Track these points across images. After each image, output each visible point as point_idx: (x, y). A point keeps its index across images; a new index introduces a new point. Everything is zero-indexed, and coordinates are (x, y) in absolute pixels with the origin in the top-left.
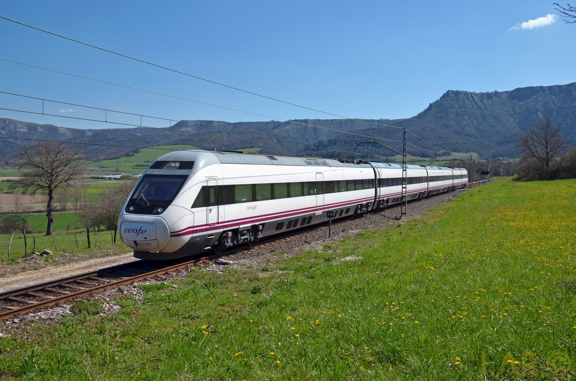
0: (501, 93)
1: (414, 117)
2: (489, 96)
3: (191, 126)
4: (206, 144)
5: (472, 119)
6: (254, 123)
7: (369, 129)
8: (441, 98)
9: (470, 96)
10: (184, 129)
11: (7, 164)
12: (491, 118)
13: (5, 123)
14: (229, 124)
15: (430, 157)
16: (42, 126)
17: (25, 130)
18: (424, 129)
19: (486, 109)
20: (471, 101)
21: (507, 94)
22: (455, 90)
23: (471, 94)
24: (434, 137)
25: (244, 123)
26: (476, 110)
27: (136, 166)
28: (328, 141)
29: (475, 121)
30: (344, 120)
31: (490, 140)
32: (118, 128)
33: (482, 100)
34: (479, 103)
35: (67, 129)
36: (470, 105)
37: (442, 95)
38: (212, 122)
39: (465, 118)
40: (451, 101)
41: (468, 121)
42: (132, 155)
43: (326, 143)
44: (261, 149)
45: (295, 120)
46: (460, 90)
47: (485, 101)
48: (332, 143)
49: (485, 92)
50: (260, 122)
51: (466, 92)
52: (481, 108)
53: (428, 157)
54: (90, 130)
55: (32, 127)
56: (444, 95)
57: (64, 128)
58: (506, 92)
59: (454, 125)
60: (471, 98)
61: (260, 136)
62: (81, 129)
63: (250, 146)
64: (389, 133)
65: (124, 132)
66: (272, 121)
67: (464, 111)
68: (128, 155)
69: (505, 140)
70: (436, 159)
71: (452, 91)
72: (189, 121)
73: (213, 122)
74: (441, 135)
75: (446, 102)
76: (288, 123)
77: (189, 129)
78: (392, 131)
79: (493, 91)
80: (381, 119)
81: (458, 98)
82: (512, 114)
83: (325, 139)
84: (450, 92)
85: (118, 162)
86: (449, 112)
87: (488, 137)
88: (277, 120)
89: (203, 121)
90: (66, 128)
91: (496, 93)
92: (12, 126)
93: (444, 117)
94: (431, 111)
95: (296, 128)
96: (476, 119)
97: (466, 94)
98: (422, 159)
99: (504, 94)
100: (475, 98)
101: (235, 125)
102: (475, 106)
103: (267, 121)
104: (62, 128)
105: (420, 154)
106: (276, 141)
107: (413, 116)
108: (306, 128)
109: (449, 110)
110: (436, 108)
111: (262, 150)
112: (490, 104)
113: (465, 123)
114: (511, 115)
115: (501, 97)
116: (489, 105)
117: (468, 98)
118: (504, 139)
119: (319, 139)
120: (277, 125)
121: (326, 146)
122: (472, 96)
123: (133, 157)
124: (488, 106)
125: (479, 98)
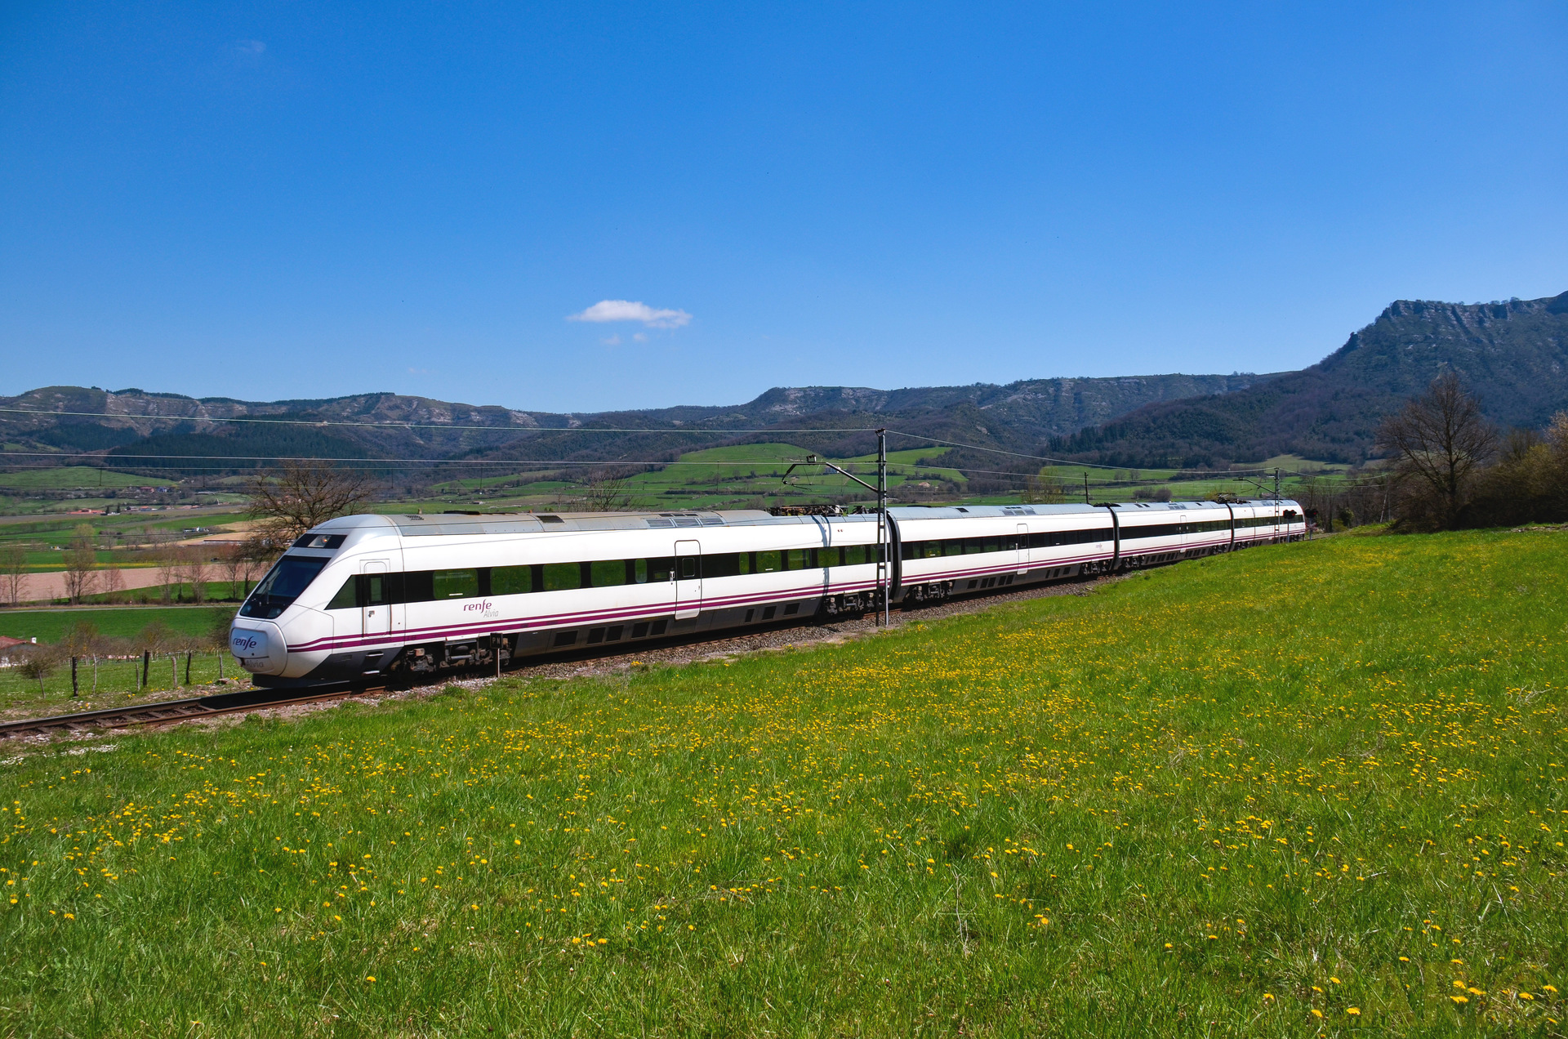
0: (1529, 304)
1: (1313, 367)
2: (1497, 310)
3: (794, 402)
4: (825, 441)
5: (1456, 368)
6: (936, 389)
7: (1204, 398)
8: (1378, 320)
9: (1449, 313)
10: (777, 408)
11: (409, 491)
12: (1503, 366)
13: (410, 405)
14: (879, 394)
15: (1351, 463)
16: (479, 410)
17: (447, 419)
18: (1337, 394)
19: (1491, 342)
20: (1453, 326)
21: (1543, 306)
22: (1412, 299)
23: (1453, 308)
24: (1362, 413)
25: (912, 390)
26: (1466, 346)
27: (668, 493)
28: (1106, 429)
29: (1463, 372)
30: (1146, 378)
31: (1501, 417)
32: (636, 409)
33: (1481, 322)
34: (1473, 328)
35: (530, 414)
36: (1452, 335)
37: (1380, 313)
38: (840, 389)
39: (1438, 366)
40: (1404, 327)
41: (1446, 374)
42: (660, 469)
43: (1100, 434)
44: (949, 449)
45: (1031, 382)
46: (1424, 299)
47: (1487, 325)
48: (1113, 432)
49: (1489, 302)
50: (950, 389)
51: (1440, 303)
52: (1478, 341)
53: (1344, 461)
54: (577, 416)
55: (460, 412)
56: (1385, 313)
57: (524, 413)
58: (1541, 300)
59: (1412, 383)
60: (1453, 318)
61: (949, 420)
62: (558, 413)
63: (923, 444)
64: (1251, 408)
65: (645, 417)
66: (978, 384)
67: (1436, 348)
68: (651, 469)
69: (1539, 417)
70: (1364, 467)
71: (1406, 303)
72: (789, 389)
73: (844, 391)
74: (1378, 407)
75: (1392, 329)
76: (1016, 387)
77: (789, 407)
78: (1259, 401)
79: (1509, 300)
80: (1235, 373)
81: (1422, 317)
82: (1557, 354)
83: (1098, 423)
84: (1402, 307)
85: (630, 485)
86: (1399, 353)
87: (1496, 411)
88: (988, 383)
89: (821, 388)
90: (527, 413)
91: (1515, 304)
92: (423, 412)
93: (1386, 364)
94: (1355, 352)
95: (1034, 399)
96: (1467, 368)
97: (1440, 307)
98: (1329, 467)
99: (1536, 306)
100: (1463, 318)
101: (893, 394)
102: (1463, 337)
103: (965, 385)
104: (519, 412)
105: (1325, 455)
106: (984, 430)
107: (1310, 365)
108: (1056, 399)
109: (1397, 347)
110: (1366, 344)
111: (952, 451)
112: (1502, 331)
113: (1438, 378)
114: (1555, 356)
115: (1528, 313)
116: (1499, 334)
117: (1447, 318)
118: (1537, 415)
119: (1088, 424)
120: (990, 393)
121: (1100, 441)
122: (1454, 312)
123: (663, 472)
124: (1495, 334)
125: (1472, 318)
